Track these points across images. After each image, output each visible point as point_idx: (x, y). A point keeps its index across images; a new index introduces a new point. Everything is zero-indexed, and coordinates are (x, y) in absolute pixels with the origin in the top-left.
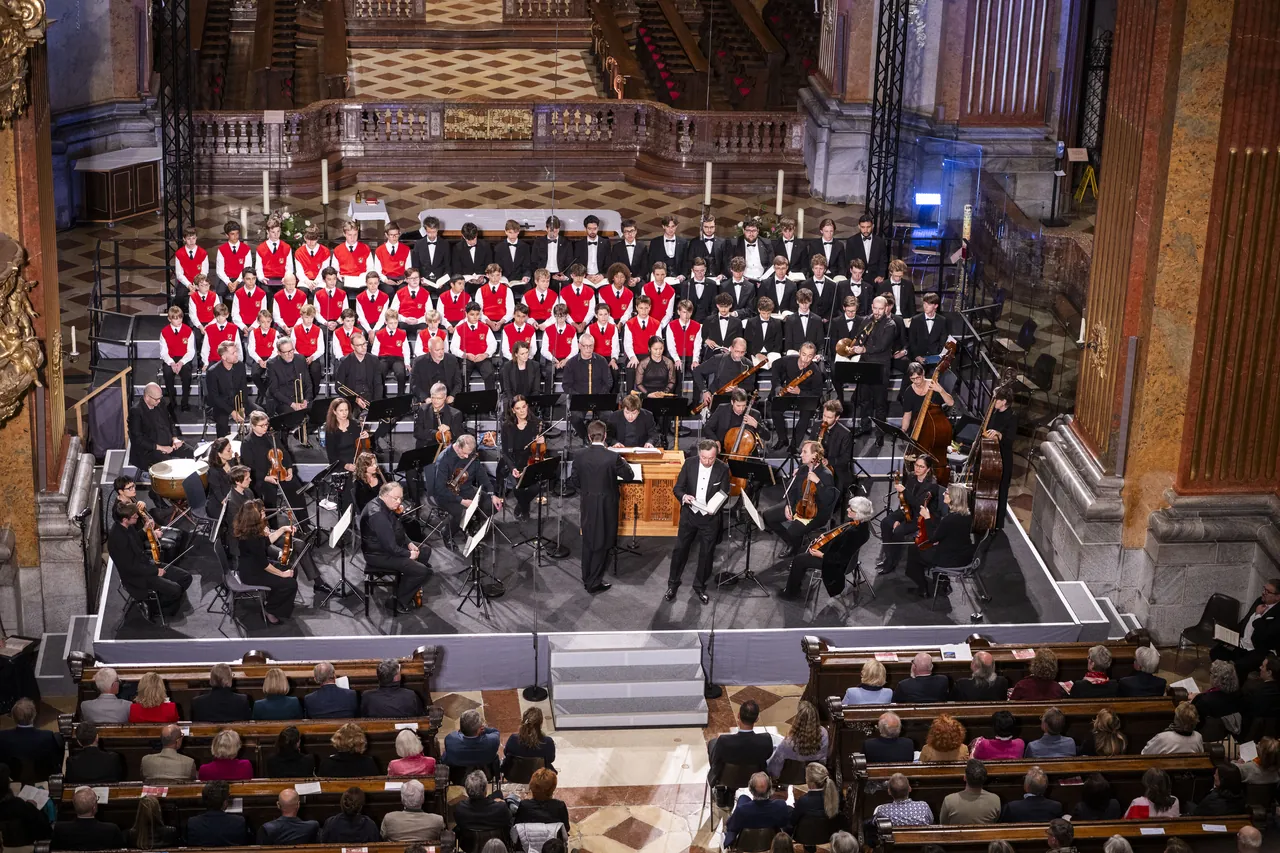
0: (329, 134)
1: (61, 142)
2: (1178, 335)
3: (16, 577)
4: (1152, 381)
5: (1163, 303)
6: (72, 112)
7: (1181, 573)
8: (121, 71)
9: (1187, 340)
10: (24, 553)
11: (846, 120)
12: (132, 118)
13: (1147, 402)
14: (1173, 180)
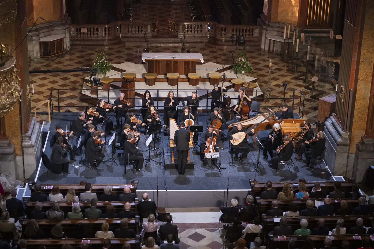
0: (118, 31)
1: (37, 33)
2: (366, 89)
3: (15, 158)
4: (357, 103)
5: (361, 79)
6: (41, 24)
7: (366, 161)
8: (56, 12)
9: (368, 90)
10: (18, 152)
11: (271, 27)
12: (59, 26)
13: (356, 109)
14: (364, 41)
